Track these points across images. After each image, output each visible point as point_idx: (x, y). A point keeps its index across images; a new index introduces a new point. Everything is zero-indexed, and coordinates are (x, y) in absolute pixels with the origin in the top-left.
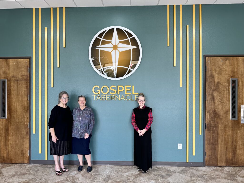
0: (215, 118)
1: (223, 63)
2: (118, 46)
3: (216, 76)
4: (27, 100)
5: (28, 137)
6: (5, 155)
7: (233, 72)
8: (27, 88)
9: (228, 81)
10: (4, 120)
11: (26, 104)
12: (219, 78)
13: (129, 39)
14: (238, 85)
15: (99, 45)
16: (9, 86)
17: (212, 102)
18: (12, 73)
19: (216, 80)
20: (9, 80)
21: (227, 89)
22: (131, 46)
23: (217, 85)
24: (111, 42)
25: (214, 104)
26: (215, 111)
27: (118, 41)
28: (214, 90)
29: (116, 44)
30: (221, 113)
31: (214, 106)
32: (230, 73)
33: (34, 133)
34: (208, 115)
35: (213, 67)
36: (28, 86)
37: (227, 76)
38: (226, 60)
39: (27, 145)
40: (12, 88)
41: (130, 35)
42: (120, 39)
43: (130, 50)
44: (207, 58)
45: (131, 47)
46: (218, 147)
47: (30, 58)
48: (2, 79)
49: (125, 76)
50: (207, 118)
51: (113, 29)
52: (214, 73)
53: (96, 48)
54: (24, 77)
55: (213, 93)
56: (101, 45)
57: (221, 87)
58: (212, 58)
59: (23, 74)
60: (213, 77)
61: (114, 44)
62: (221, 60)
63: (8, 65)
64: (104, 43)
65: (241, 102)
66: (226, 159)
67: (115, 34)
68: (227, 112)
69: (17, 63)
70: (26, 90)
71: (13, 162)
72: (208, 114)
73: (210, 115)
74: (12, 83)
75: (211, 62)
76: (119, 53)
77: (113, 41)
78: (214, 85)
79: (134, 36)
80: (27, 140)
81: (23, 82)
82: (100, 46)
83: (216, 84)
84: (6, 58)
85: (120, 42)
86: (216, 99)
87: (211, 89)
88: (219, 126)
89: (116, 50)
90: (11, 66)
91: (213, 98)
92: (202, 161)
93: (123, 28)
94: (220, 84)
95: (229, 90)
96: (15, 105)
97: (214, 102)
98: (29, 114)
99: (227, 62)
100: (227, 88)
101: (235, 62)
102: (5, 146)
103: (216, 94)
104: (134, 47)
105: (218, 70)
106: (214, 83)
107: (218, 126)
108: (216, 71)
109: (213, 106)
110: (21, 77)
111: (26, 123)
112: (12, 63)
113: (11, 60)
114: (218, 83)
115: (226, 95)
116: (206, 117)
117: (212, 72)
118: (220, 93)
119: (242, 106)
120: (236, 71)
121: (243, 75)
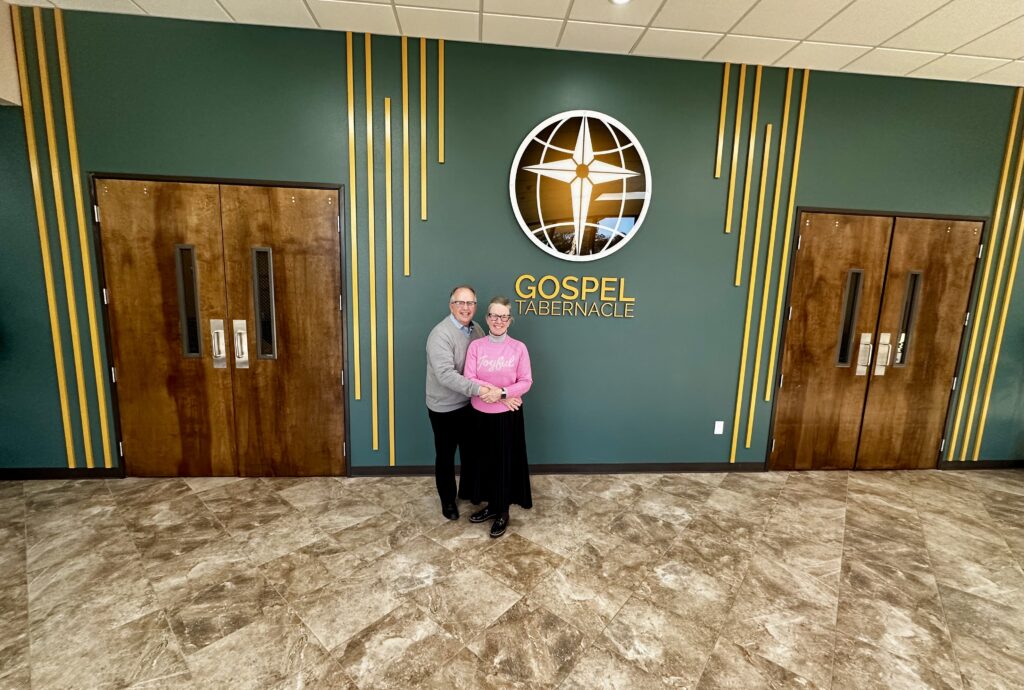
0: (802, 362)
1: (838, 230)
2: (591, 168)
3: (819, 261)
4: (336, 308)
5: (342, 408)
6: (278, 457)
7: (856, 252)
8: (333, 276)
9: (843, 273)
10: (270, 361)
11: (331, 319)
12: (824, 267)
14: (863, 287)
15: (538, 163)
16: (280, 268)
17: (801, 324)
18: (287, 230)
19: (817, 273)
20: (279, 251)
21: (837, 295)
22: (623, 169)
23: (817, 284)
24: (570, 156)
25: (805, 330)
26: (804, 346)
27: (590, 153)
28: (809, 296)
29: (586, 163)
30: (817, 351)
31: (804, 334)
32: (849, 256)
33: (358, 397)
34: (788, 356)
35: (816, 239)
36: (338, 268)
37: (841, 262)
38: (844, 222)
39: (339, 430)
40: (289, 274)
41: (624, 140)
42: (596, 148)
43: (622, 180)
44: (804, 215)
45: (623, 173)
46: (800, 428)
47: (340, 189)
48: (258, 246)
49: (604, 253)
50: (786, 362)
51: (581, 118)
52: (815, 252)
53: (531, 169)
54: (324, 242)
55: (805, 303)
56: (544, 162)
57: (826, 290)
58: (814, 216)
59: (321, 234)
60: (810, 263)
61: (580, 163)
62: (834, 222)
63: (273, 205)
64: (552, 156)
65: (862, 325)
66: (814, 453)
67: (584, 133)
68: (831, 348)
69: (302, 199)
70: (330, 279)
71: (302, 473)
72: (789, 353)
73: (792, 356)
74: (289, 261)
75: (810, 225)
76: (591, 187)
77: (577, 153)
78: (811, 283)
79: (635, 142)
80: (338, 417)
81: (322, 257)
82: (542, 165)
83: (815, 280)
84: (268, 186)
85: (597, 158)
86: (810, 317)
87: (803, 292)
88: (810, 381)
89: (585, 180)
90: (282, 209)
91: (804, 316)
92: (763, 461)
93: (607, 119)
94: (825, 281)
95: (841, 298)
96: (301, 322)
97: (806, 326)
98: (341, 347)
99: (848, 229)
100: (839, 291)
101: (865, 228)
102: (276, 432)
103: (811, 306)
104: (633, 174)
105: (824, 246)
106: (812, 279)
107: (807, 381)
108: (819, 248)
109: (802, 334)
110: (315, 243)
111: (333, 372)
112: (286, 199)
113: (281, 191)
114: (821, 278)
115: (834, 308)
116: (784, 360)
117: (810, 252)
118: (821, 304)
119: (863, 335)
120: (863, 250)
121: (878, 262)
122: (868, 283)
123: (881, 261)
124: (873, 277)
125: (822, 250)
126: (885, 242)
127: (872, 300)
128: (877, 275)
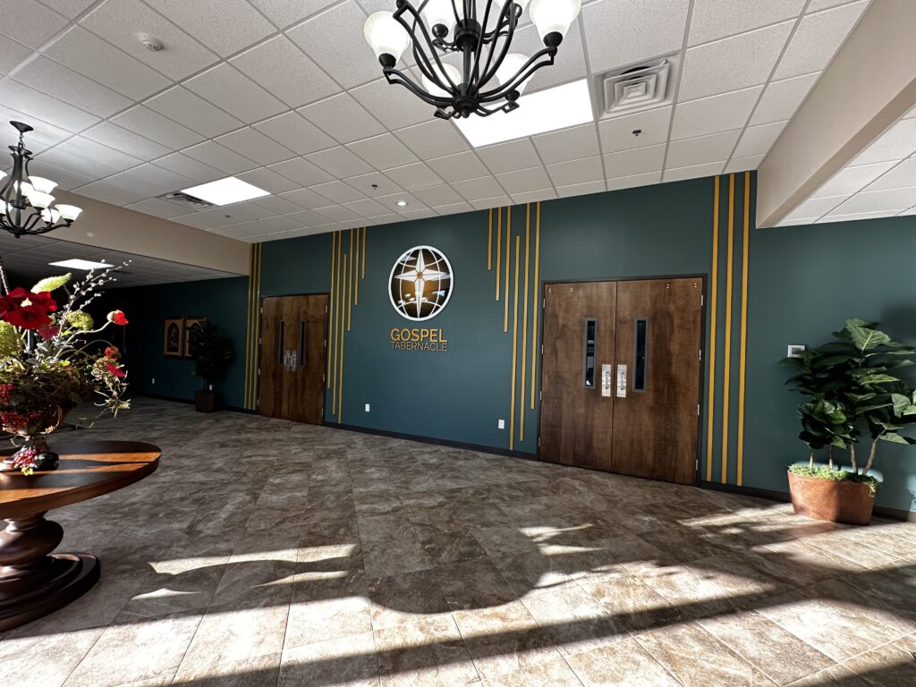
0: (557, 384)
1: (573, 293)
2: (424, 273)
3: (561, 314)
4: (324, 345)
5: (323, 392)
6: (301, 412)
7: (589, 307)
8: (324, 331)
9: (581, 322)
10: (302, 369)
11: (322, 350)
12: (565, 318)
13: (437, 262)
14: (598, 331)
15: (401, 274)
16: (308, 329)
17: (554, 357)
18: (311, 312)
19: (561, 322)
20: (308, 321)
21: (578, 336)
22: (439, 272)
23: (562, 329)
24: (414, 269)
25: (557, 361)
26: (557, 372)
27: (423, 266)
28: (557, 338)
29: (422, 271)
30: (567, 376)
31: (556, 363)
32: (584, 310)
33: (328, 387)
34: (546, 379)
35: (557, 300)
36: (326, 328)
37: (579, 315)
38: (577, 288)
39: (322, 402)
40: (311, 331)
41: (439, 257)
42: (426, 263)
43: (438, 278)
44: (547, 286)
45: (438, 274)
46: (561, 432)
47: (329, 294)
48: (302, 320)
49: (431, 316)
50: (545, 382)
51: (419, 250)
52: (557, 309)
53: (398, 277)
54: (322, 317)
55: (554, 344)
56: (404, 273)
57: (568, 334)
58: (555, 285)
59: (321, 313)
60: (555, 316)
61: (419, 271)
62: (570, 289)
63: (308, 303)
64: (407, 270)
65: (602, 359)
66: (574, 453)
67: (421, 257)
68: (578, 374)
69: (317, 299)
70: (323, 333)
71: (308, 421)
73: (549, 377)
74: (311, 325)
75: (552, 292)
76: (424, 282)
77: (417, 267)
78: (557, 329)
79: (444, 257)
80: (322, 396)
81: (321, 324)
83: (560, 327)
84: (307, 295)
85: (427, 268)
86: (559, 352)
87: (552, 335)
88: (564, 397)
89: (421, 279)
91: (555, 351)
92: (535, 453)
93: (430, 248)
94: (568, 327)
95: (581, 339)
96: (313, 351)
97: (556, 357)
98: (324, 363)
99: (580, 292)
100: (579, 332)
101: (594, 291)
102: (301, 402)
103: (559, 344)
104: (444, 273)
105: (563, 305)
106: (558, 326)
107: (562, 397)
108: (560, 306)
109: (554, 364)
110: (319, 318)
111: (322, 375)
112: (312, 300)
113: (310, 297)
114: (564, 326)
115: (577, 346)
116: (543, 381)
117: (553, 309)
118: (567, 343)
119: (603, 366)
120: (594, 305)
121: (608, 313)
122: (602, 328)
123: (611, 312)
124: (606, 324)
125: (563, 307)
126: (612, 298)
127: (608, 340)
128: (608, 322)
